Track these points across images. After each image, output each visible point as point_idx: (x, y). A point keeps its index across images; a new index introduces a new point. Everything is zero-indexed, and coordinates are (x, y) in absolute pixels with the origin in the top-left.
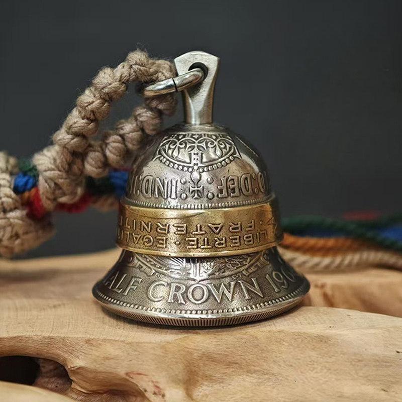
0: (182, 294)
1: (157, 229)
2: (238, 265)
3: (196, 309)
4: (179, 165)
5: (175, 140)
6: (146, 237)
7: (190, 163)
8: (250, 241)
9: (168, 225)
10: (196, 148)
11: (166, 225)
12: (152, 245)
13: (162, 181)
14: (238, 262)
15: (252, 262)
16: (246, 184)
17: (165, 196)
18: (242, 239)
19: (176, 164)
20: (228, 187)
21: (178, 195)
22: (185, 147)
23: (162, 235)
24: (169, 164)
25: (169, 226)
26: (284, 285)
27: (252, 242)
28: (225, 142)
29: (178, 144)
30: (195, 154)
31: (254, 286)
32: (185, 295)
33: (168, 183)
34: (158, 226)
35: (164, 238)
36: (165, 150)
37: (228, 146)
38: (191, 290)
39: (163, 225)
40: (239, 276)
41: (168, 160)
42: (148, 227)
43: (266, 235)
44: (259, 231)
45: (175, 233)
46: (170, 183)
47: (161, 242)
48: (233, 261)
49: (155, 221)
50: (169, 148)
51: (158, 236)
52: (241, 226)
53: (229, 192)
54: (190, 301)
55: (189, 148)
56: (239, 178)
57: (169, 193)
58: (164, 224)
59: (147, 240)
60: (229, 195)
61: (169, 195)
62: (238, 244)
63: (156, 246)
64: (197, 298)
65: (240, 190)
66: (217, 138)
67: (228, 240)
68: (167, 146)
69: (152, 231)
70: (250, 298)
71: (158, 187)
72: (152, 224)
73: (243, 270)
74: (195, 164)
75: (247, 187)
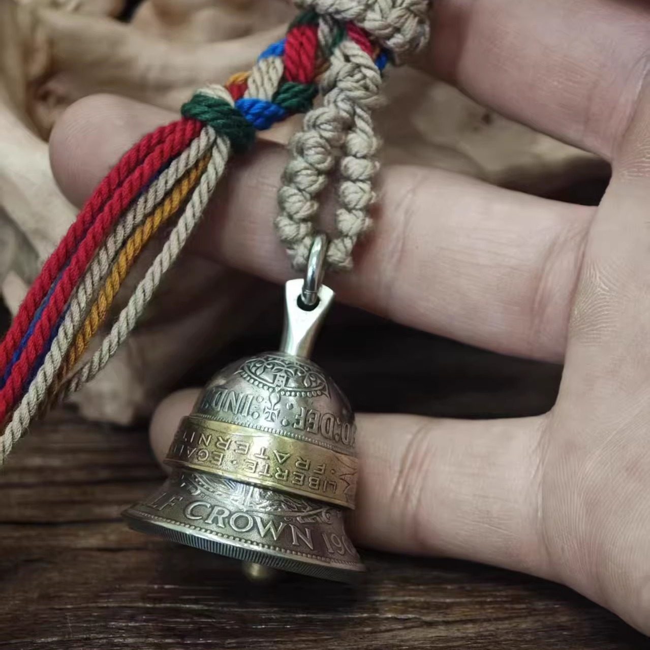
0: (224, 519)
1: (216, 443)
2: (294, 508)
3: (235, 536)
4: (260, 383)
5: (264, 360)
6: (203, 450)
7: (273, 383)
8: (315, 485)
9: (229, 441)
10: (283, 371)
11: (227, 440)
12: (206, 460)
13: (237, 395)
14: (296, 505)
15: (311, 513)
16: (328, 425)
17: (235, 410)
18: (306, 479)
19: (257, 380)
20: (307, 419)
21: (250, 413)
22: (272, 368)
23: (220, 450)
24: (249, 380)
25: (231, 441)
26: (341, 550)
27: (316, 487)
28: (317, 377)
29: (265, 364)
30: (280, 376)
31: (306, 537)
32: (227, 520)
33: (243, 398)
34: (218, 440)
35: (222, 455)
36: (249, 367)
37: (319, 381)
38: (234, 517)
39: (223, 440)
40: (292, 520)
41: (250, 376)
42: (207, 441)
43: (335, 488)
44: (328, 480)
45: (235, 450)
46: (245, 398)
47: (216, 458)
48: (290, 502)
49: (217, 435)
50: (255, 366)
51: (215, 451)
52: (310, 465)
53: (307, 426)
54: (230, 526)
55: (275, 370)
56: (322, 415)
57: (240, 409)
58: (226, 439)
59: (202, 454)
60: (305, 428)
61: (240, 411)
62: (301, 483)
63: (210, 461)
64: (240, 526)
65: (319, 428)
66: (310, 370)
67: (291, 475)
68: (253, 364)
69: (210, 445)
70: (298, 544)
71: (231, 401)
72: (213, 438)
73: (299, 516)
74: (277, 386)
75: (328, 428)
